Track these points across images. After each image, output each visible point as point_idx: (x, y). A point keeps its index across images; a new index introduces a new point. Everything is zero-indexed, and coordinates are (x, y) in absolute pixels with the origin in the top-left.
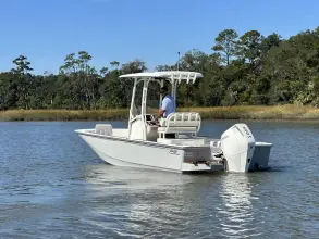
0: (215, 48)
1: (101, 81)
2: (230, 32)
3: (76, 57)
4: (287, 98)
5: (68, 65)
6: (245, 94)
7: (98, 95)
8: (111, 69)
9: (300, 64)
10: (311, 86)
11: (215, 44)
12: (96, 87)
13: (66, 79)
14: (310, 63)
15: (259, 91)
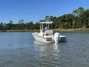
0: (45, 19)
1: (26, 25)
2: (48, 16)
3: (21, 21)
4: (58, 28)
5: (20, 22)
6: (50, 27)
7: (25, 27)
8: (27, 23)
9: (60, 22)
10: (62, 25)
11: (45, 18)
12: (25, 26)
13: (19, 25)
14: (61, 22)
15: (53, 26)
